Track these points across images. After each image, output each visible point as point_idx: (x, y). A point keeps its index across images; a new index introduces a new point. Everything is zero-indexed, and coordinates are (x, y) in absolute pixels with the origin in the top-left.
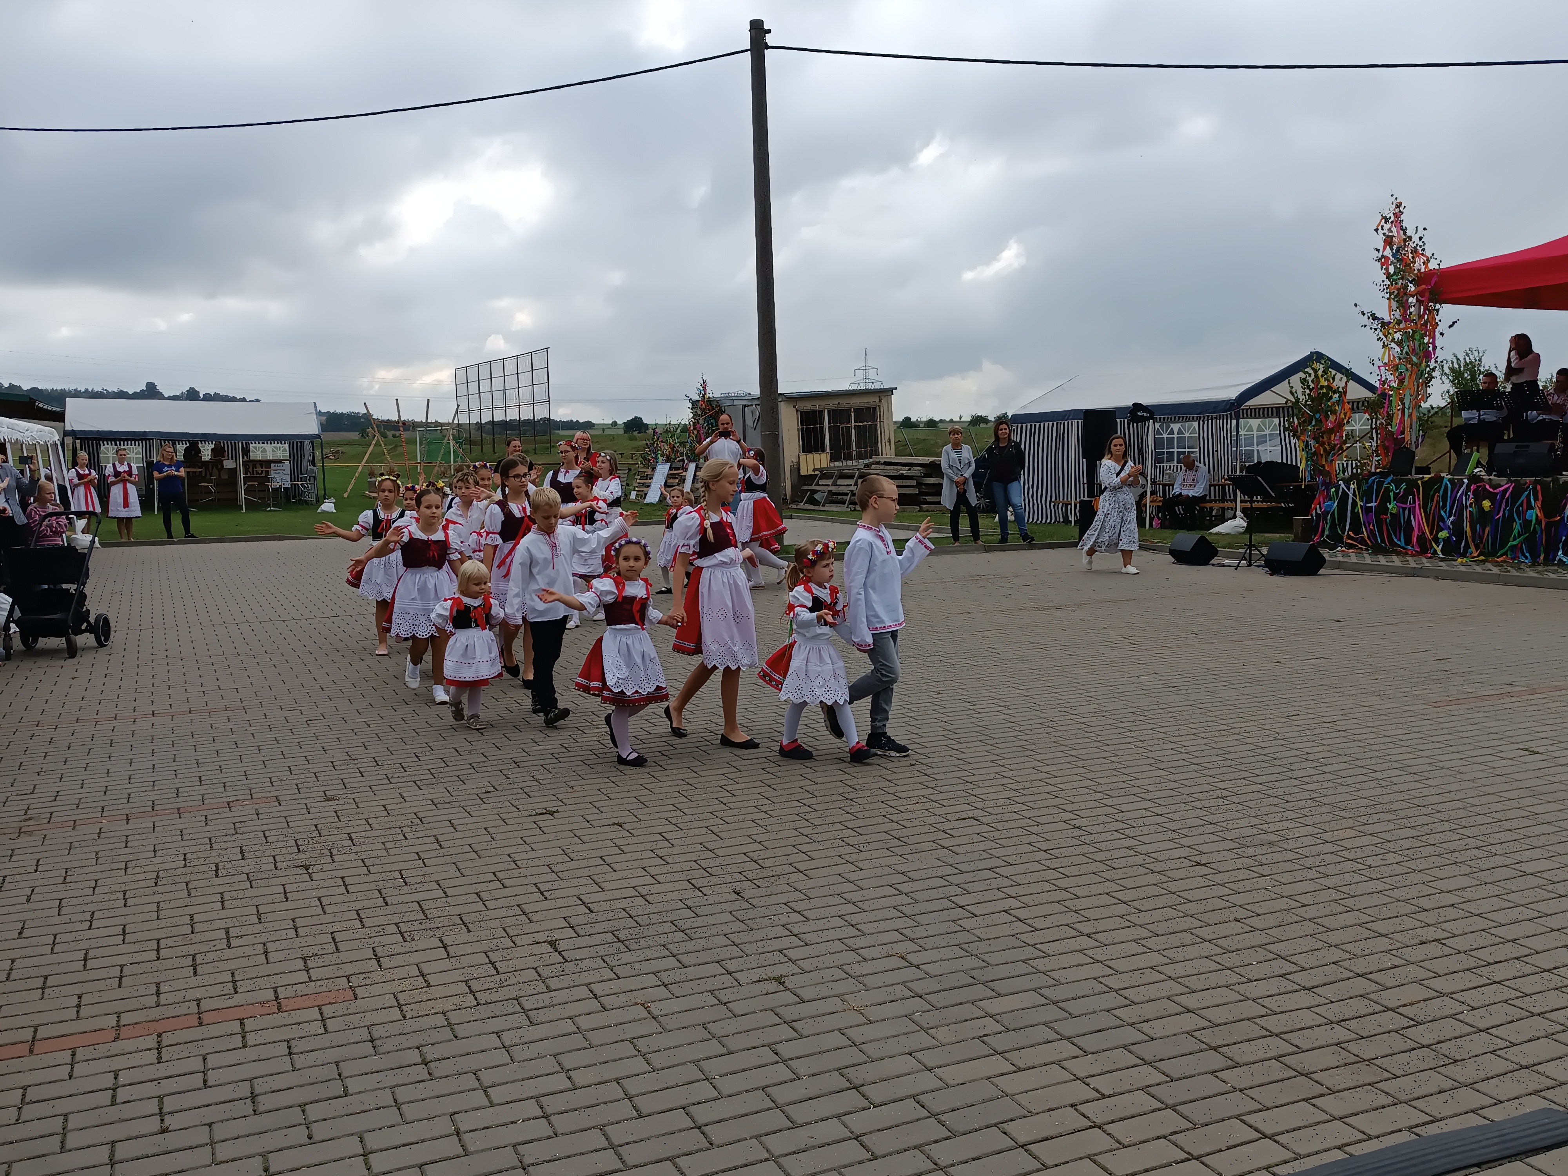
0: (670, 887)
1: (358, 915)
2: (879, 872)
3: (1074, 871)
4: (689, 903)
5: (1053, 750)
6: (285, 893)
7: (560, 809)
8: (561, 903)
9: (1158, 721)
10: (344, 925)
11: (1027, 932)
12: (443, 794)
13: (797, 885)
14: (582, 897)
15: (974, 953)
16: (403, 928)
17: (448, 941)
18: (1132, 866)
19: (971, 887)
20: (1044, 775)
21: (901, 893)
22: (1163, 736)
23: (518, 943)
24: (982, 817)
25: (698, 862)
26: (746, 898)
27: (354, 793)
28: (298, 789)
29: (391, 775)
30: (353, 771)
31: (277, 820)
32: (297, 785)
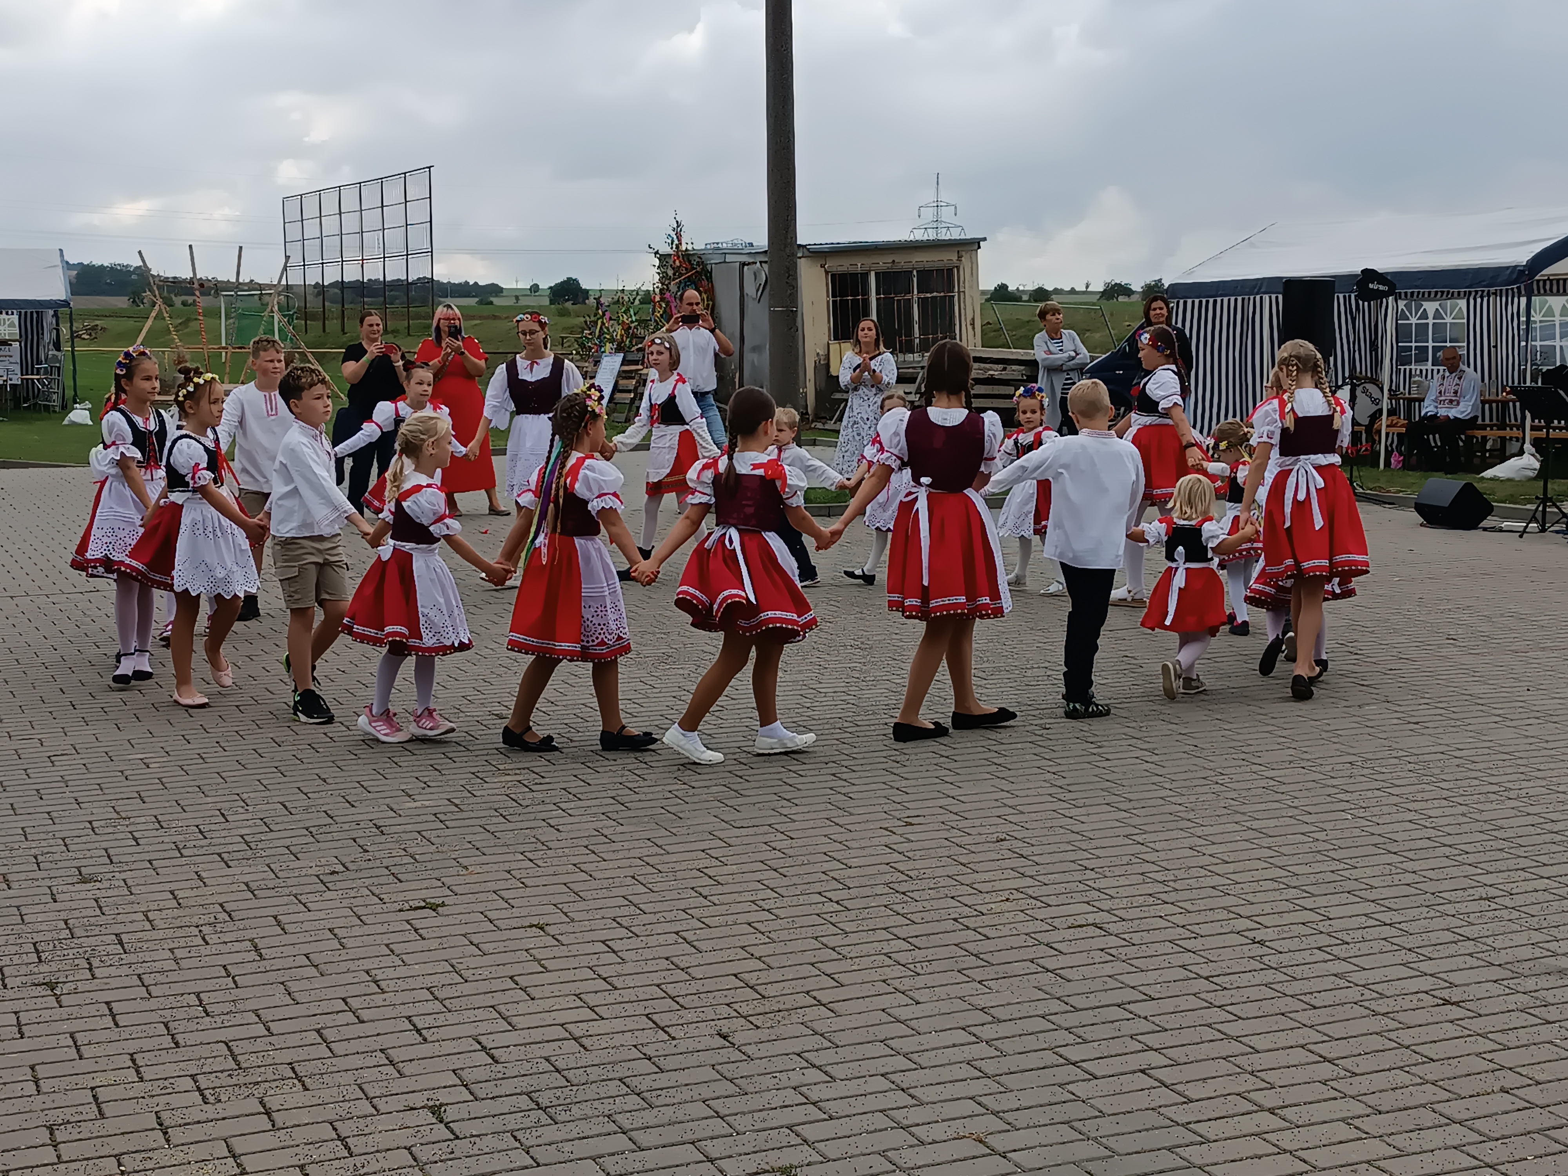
0: (618, 1025)
1: (133, 1061)
2: (945, 1007)
3: (1250, 1010)
4: (649, 1051)
5: (1224, 819)
6: (19, 1024)
7: (447, 901)
8: (449, 1047)
9: (1389, 776)
10: (111, 1077)
11: (1177, 1104)
12: (264, 875)
13: (819, 1026)
14: (482, 1039)
15: (1092, 1135)
16: (203, 1082)
17: (273, 1103)
18: (1342, 1004)
19: (1088, 1033)
20: (1207, 860)
21: (979, 1040)
22: (1396, 800)
23: (383, 1108)
24: (1108, 923)
25: (663, 986)
26: (737, 1044)
27: (124, 871)
28: (38, 864)
29: (184, 844)
30: (123, 836)
31: (6, 912)
32: (36, 857)
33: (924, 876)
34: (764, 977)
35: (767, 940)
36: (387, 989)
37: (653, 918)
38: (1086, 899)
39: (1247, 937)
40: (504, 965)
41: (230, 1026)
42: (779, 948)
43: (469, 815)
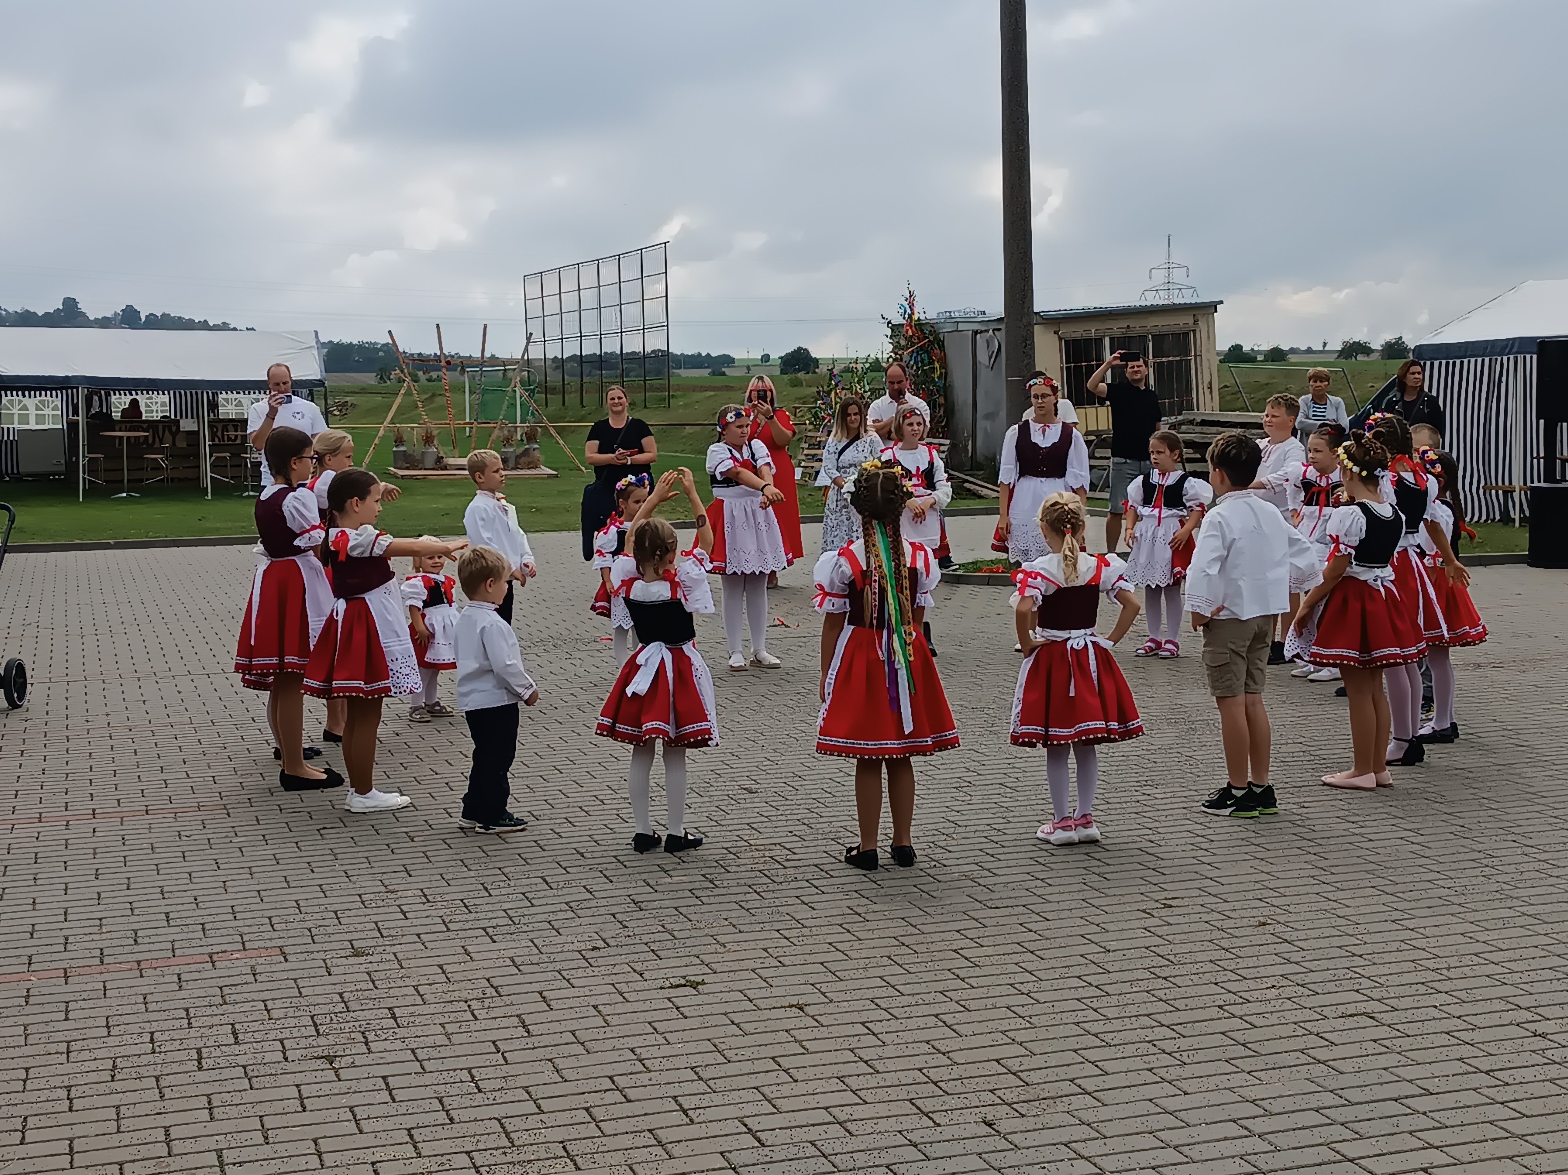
0: (883, 1109)
1: (411, 1137)
2: (1214, 1098)
3: (1535, 1107)
4: (915, 1137)
5: (1496, 904)
6: (301, 1098)
7: (707, 979)
8: (714, 1128)
12: (528, 950)
13: (1083, 1115)
14: (748, 1121)
16: (479, 1159)
24: (1380, 1013)
25: (925, 1071)
26: (1004, 1131)
27: (394, 945)
28: (312, 937)
29: (450, 918)
30: (391, 909)
31: (283, 984)
32: (309, 930)
33: (1188, 961)
34: (1028, 1063)
35: (1028, 1025)
36: (653, 1069)
37: (912, 1000)
38: (1356, 987)
39: (1527, 1030)
40: (766, 1045)
41: (500, 1104)
42: (1042, 1034)
43: (724, 891)
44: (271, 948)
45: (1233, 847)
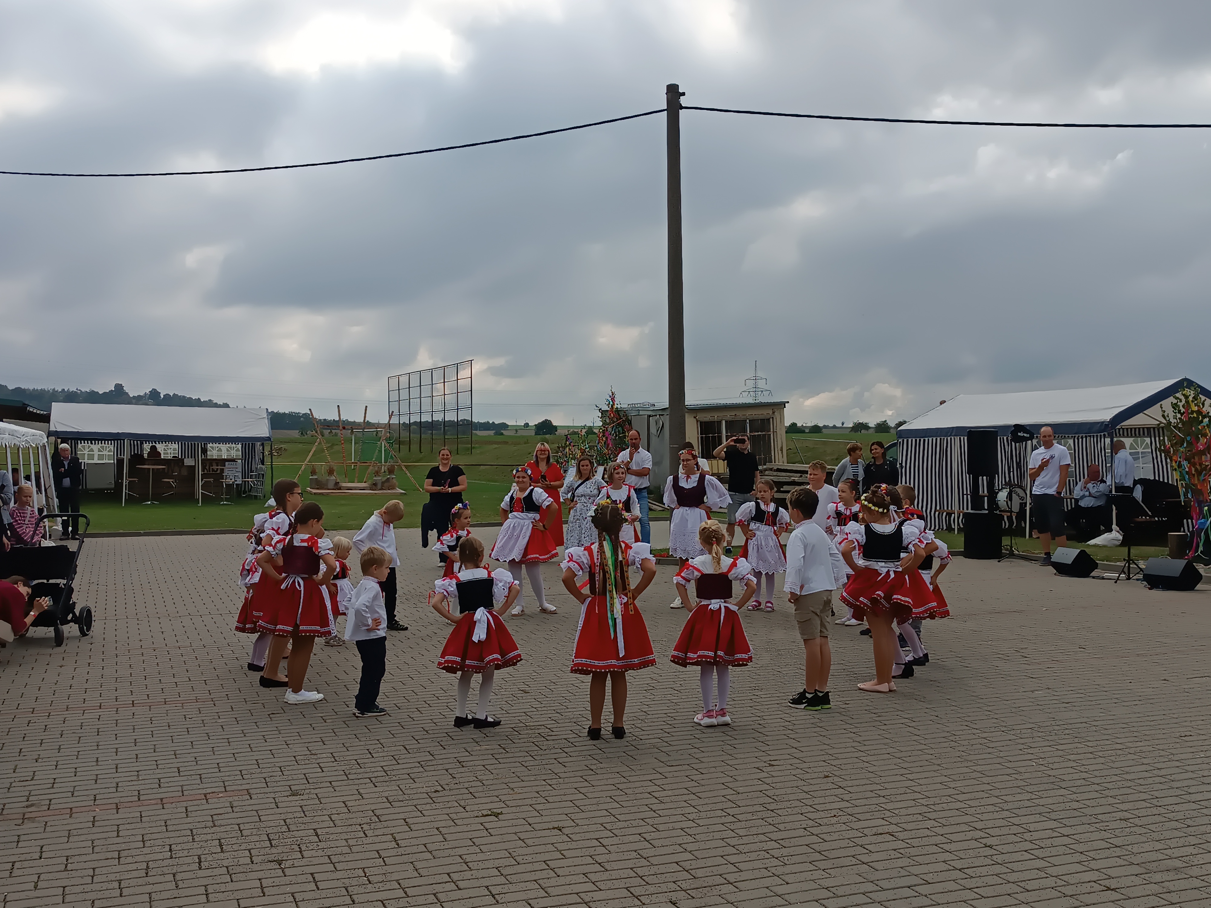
7: (503, 810)
12: (396, 793)
14: (531, 902)
24: (897, 832)
25: (634, 869)
27: (317, 788)
28: (266, 783)
29: (349, 771)
30: (314, 766)
31: (250, 814)
32: (265, 779)
34: (694, 864)
36: (473, 868)
39: (981, 844)
40: (540, 853)
42: (702, 846)
43: (511, 755)
44: (242, 790)
45: (808, 728)
